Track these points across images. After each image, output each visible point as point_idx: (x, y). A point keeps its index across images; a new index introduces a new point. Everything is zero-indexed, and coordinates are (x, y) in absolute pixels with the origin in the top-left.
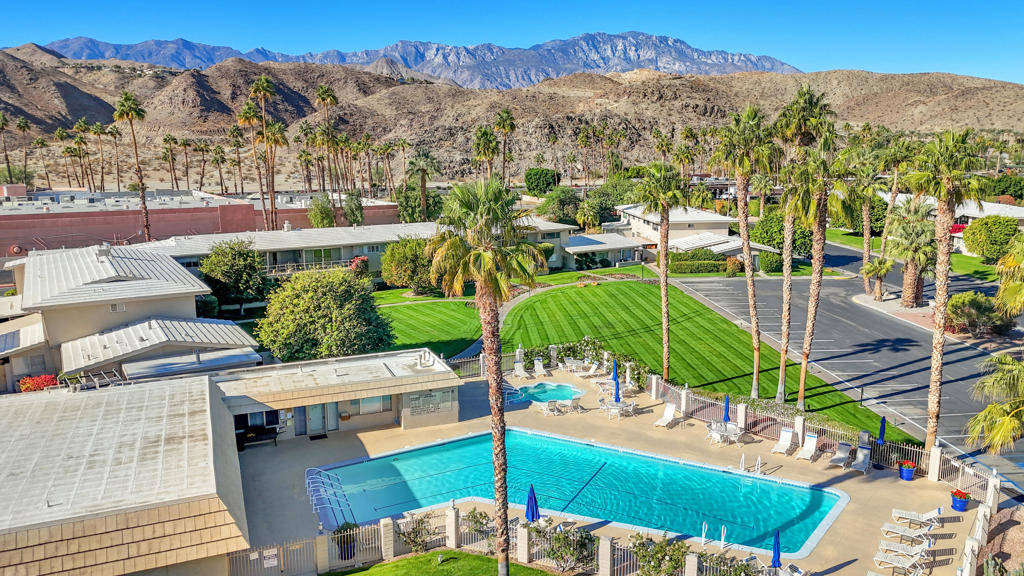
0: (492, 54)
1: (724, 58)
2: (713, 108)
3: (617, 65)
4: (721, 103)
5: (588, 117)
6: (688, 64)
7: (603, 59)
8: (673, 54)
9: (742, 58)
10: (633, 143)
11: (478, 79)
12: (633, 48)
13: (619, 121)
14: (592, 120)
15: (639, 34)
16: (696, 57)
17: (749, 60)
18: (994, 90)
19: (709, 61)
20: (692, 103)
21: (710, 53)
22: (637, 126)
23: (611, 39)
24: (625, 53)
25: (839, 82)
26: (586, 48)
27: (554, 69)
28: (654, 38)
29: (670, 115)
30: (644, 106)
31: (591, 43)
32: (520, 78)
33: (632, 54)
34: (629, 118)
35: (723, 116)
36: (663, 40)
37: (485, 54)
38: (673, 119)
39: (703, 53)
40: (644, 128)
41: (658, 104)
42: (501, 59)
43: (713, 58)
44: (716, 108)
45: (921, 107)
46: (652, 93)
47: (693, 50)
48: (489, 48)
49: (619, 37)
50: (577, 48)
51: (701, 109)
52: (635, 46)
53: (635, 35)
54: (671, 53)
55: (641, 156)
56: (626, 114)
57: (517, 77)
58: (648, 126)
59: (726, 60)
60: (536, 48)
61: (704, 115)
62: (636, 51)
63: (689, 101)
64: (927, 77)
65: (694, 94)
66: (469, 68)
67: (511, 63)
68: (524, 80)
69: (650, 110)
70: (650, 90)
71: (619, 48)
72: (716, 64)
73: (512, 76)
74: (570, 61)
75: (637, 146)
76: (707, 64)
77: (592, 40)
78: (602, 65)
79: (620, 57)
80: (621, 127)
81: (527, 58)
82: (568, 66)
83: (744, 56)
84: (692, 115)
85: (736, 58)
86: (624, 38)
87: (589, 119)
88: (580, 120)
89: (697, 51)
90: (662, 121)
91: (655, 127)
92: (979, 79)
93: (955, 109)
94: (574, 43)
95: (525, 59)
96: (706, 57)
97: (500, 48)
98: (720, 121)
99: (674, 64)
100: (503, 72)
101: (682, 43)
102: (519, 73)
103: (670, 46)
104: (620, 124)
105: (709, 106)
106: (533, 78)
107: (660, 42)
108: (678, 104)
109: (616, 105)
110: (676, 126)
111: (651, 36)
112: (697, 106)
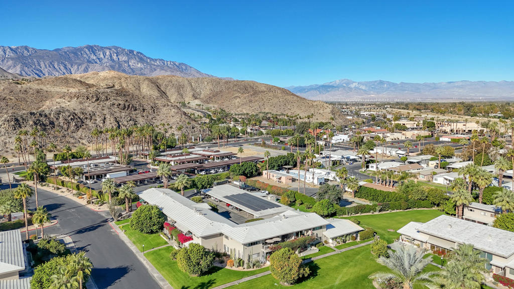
0: (28, 51)
1: (163, 62)
2: (129, 106)
3: (107, 62)
4: (134, 102)
5: (47, 112)
6: (145, 64)
7: (99, 59)
8: (137, 59)
9: (172, 63)
10: (78, 127)
11: (19, 66)
12: (115, 55)
13: (68, 114)
14: (50, 114)
15: (118, 47)
16: (149, 61)
17: (175, 64)
18: (265, 93)
19: (156, 64)
20: (116, 103)
21: (156, 60)
22: (81, 117)
23: (102, 49)
24: (111, 56)
25: (208, 83)
26: (88, 53)
27: (69, 63)
28: (126, 50)
29: (103, 110)
30: (87, 104)
31: (90, 50)
32: (48, 66)
33: (115, 57)
34: (76, 112)
35: (136, 110)
36: (131, 52)
37: (23, 52)
38: (105, 112)
39: (153, 60)
40: (86, 118)
41: (96, 103)
42: (34, 55)
43: (158, 62)
44: (131, 106)
45: (238, 100)
46: (92, 97)
47: (147, 58)
48: (26, 48)
49: (107, 48)
50: (82, 52)
51: (121, 106)
52: (116, 53)
53: (116, 48)
54: (136, 59)
55: (83, 135)
56: (74, 110)
57: (46, 66)
58: (89, 117)
59: (164, 64)
60: (56, 50)
61: (124, 109)
62: (117, 56)
63: (115, 102)
64: (243, 83)
65: (118, 98)
66: (12, 59)
67: (42, 58)
68: (50, 67)
69: (90, 107)
70: (90, 95)
71: (107, 54)
72: (159, 66)
73: (42, 65)
74: (78, 59)
75: (80, 129)
76: (155, 65)
77: (91, 49)
78: (98, 62)
79: (108, 58)
80: (70, 118)
81: (51, 55)
82: (77, 61)
83: (173, 62)
84: (116, 110)
85: (169, 63)
86: (110, 49)
87: (47, 113)
88: (40, 114)
89: (149, 58)
90: (98, 113)
91: (93, 117)
92: (263, 84)
93: (251, 101)
94: (81, 49)
95: (50, 56)
96: (154, 61)
97: (34, 49)
98: (133, 113)
99: (138, 64)
100: (36, 63)
101: (141, 54)
102: (46, 63)
103: (135, 55)
104: (69, 116)
105: (127, 104)
106: (56, 66)
107: (130, 53)
108: (108, 103)
109: (69, 103)
110: (106, 117)
111: (125, 50)
112: (120, 104)
